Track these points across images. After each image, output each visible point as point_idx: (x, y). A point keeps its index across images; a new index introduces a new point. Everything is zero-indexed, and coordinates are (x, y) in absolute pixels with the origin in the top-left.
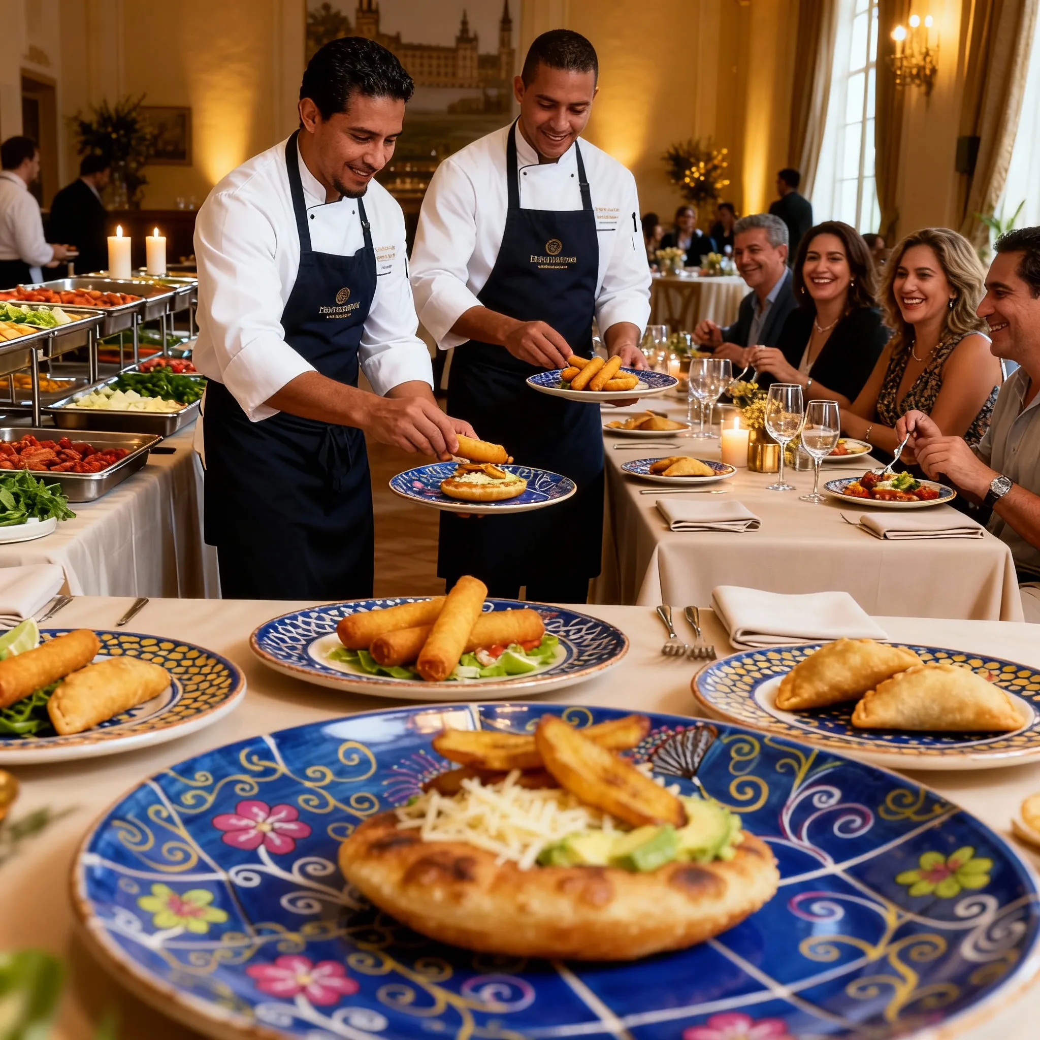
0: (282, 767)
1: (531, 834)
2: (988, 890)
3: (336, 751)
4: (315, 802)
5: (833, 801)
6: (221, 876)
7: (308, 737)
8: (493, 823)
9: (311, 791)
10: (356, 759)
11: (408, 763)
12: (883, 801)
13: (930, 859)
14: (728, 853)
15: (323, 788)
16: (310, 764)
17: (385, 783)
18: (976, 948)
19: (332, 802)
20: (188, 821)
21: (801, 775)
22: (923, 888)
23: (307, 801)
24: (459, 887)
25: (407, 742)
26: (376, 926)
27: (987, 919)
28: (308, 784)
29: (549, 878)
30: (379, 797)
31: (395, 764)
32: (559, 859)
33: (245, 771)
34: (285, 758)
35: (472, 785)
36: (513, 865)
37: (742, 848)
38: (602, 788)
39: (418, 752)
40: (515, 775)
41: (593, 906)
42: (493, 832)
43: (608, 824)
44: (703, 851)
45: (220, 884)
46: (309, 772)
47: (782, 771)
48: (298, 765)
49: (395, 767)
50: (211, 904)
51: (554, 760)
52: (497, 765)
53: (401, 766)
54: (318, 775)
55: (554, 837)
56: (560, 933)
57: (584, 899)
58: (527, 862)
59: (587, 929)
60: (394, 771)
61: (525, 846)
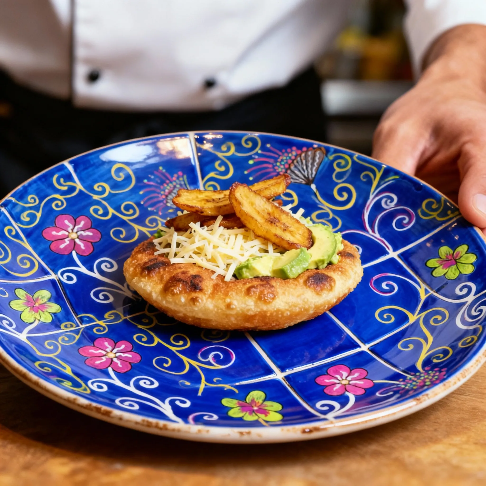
0: (79, 186)
1: (231, 258)
2: (472, 278)
3: (110, 171)
4: (101, 212)
5: (393, 204)
6: (53, 276)
7: (92, 162)
8: (209, 251)
9: (98, 203)
10: (122, 176)
11: (152, 177)
12: (420, 206)
13: (444, 250)
14: (336, 259)
15: (104, 199)
16: (96, 181)
17: (141, 193)
18: (463, 322)
19: (111, 211)
20: (28, 234)
21: (375, 183)
22: (439, 272)
23: (96, 211)
24: (194, 295)
25: (152, 161)
26: (146, 312)
27: (471, 298)
28: (96, 197)
29: (241, 287)
30: (138, 204)
31: (145, 179)
32: (246, 274)
33: (57, 191)
34: (81, 179)
35: (195, 226)
36: (222, 277)
37: (343, 254)
38: (267, 227)
39: (158, 168)
40: (220, 219)
41: (266, 302)
42: (209, 257)
43: (271, 248)
44: (323, 261)
45: (53, 282)
46: (95, 187)
47: (364, 180)
48: (89, 182)
49: (145, 181)
50: (50, 300)
51: (241, 210)
52: (209, 213)
53: (149, 179)
54: (100, 189)
55: (243, 260)
56: (249, 318)
57: (261, 298)
58: (229, 277)
59: (263, 315)
60: (145, 183)
61: (228, 265)
